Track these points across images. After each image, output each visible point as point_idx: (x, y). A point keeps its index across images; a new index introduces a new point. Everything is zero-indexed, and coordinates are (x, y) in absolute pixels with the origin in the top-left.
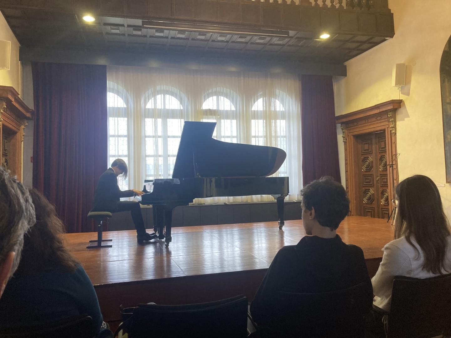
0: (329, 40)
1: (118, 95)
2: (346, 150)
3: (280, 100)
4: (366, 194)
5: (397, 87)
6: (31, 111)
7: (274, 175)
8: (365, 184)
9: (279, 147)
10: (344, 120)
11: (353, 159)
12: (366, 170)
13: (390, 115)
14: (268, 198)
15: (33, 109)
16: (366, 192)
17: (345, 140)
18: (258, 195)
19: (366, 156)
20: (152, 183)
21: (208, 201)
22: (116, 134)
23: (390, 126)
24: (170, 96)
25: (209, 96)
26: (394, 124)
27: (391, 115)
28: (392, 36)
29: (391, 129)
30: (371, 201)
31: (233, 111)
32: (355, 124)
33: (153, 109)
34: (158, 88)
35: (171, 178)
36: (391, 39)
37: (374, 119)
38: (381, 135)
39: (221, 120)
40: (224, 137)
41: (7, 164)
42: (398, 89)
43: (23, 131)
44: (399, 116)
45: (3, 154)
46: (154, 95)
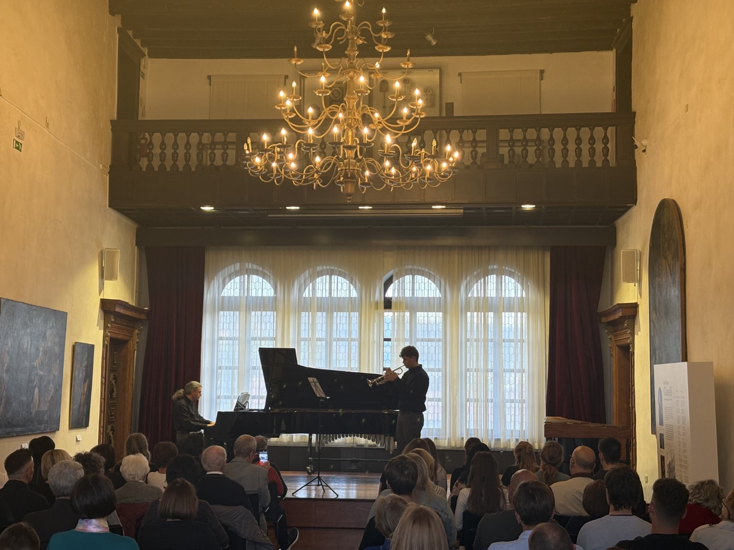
0: (535, 210)
5: (634, 283)
6: (146, 311)
13: (626, 324)
15: (150, 309)
17: (612, 353)
36: (635, 205)
39: (418, 313)
40: (422, 340)
41: (115, 382)
42: (635, 285)
43: (137, 337)
44: (636, 327)
45: (111, 370)
46: (313, 278)
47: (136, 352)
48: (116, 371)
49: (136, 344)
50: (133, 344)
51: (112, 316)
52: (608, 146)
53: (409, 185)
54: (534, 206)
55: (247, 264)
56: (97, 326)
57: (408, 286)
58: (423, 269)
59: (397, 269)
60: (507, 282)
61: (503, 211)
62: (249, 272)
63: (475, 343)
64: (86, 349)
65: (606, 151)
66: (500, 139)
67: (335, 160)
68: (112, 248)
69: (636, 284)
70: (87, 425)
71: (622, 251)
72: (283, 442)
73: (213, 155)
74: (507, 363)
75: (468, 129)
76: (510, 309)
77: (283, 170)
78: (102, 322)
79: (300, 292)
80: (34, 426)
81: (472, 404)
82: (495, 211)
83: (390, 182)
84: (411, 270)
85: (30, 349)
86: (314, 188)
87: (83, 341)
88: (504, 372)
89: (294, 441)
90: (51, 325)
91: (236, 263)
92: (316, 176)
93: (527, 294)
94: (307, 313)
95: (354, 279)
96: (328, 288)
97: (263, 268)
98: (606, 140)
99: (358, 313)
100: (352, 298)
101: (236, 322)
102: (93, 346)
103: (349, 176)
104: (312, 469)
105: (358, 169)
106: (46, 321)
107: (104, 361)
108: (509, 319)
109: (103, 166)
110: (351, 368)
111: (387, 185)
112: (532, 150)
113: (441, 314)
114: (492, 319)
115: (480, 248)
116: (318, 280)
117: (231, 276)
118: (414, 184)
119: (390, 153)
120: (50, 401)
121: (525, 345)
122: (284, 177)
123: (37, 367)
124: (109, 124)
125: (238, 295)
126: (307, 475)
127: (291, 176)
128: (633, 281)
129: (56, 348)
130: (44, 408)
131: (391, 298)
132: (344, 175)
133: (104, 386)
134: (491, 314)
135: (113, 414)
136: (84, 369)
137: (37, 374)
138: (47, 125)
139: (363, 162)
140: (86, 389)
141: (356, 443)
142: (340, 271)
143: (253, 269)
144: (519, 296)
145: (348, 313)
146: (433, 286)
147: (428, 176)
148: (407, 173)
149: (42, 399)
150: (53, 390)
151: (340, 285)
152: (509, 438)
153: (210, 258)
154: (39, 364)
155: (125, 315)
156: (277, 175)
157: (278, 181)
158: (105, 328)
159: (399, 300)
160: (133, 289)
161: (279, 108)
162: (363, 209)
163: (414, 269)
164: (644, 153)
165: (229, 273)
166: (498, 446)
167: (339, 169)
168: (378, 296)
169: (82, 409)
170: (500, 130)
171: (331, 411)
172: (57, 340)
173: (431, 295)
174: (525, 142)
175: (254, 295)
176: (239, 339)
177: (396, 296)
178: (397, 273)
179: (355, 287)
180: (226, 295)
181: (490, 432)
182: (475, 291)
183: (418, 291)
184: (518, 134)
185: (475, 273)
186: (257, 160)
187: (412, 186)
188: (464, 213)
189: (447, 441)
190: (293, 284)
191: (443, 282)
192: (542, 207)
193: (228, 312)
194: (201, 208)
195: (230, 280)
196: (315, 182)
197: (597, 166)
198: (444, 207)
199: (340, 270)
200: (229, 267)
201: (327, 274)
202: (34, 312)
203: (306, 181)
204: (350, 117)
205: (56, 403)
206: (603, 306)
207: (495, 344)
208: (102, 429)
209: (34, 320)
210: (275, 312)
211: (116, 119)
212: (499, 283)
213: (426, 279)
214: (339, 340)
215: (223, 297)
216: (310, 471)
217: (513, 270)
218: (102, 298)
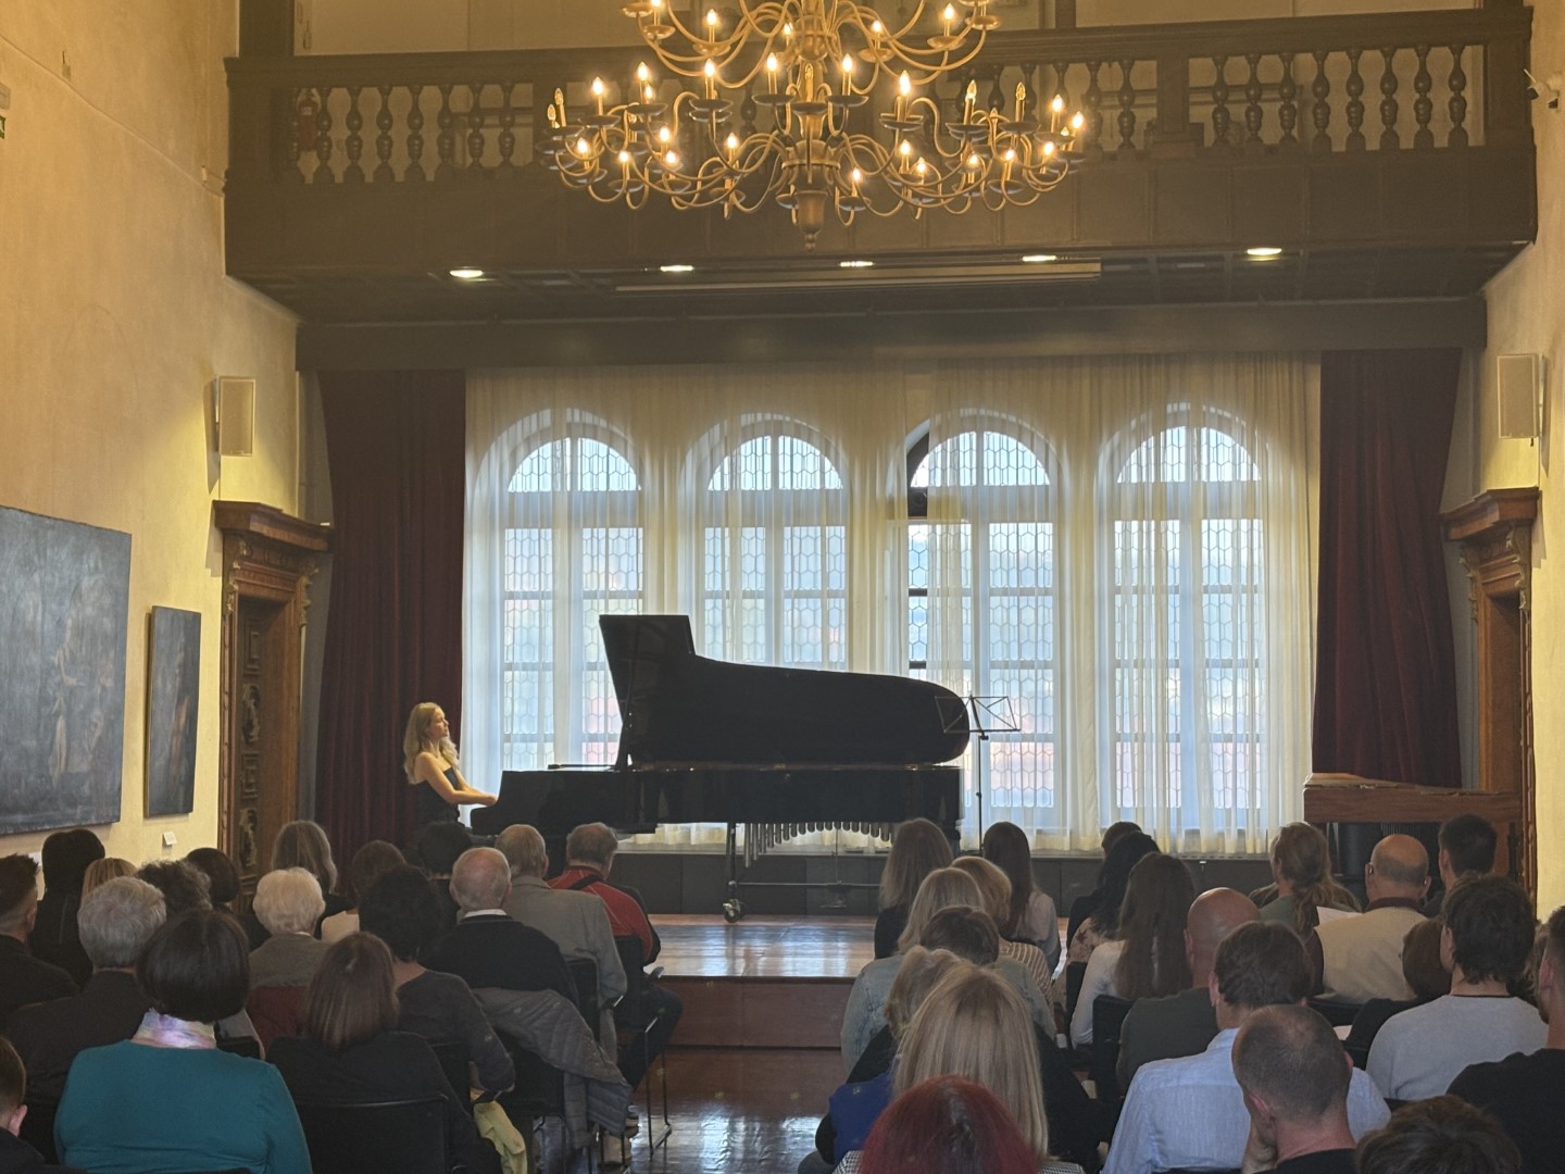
0: (1281, 261)
6: (326, 531)
13: (1510, 540)
15: (334, 526)
17: (1475, 614)
28: (1530, 238)
32: (1488, 551)
36: (1532, 243)
39: (992, 526)
40: (1005, 592)
41: (255, 704)
42: (1532, 444)
43: (304, 594)
44: (1535, 548)
45: (245, 676)
46: (731, 444)
47: (304, 629)
48: (256, 676)
49: (304, 612)
50: (295, 611)
51: (242, 543)
52: (1463, 94)
53: (959, 202)
54: (1278, 251)
55: (569, 411)
56: (207, 566)
57: (967, 460)
58: (1004, 416)
59: (938, 418)
60: (1213, 444)
61: (1202, 265)
62: (576, 432)
63: (1135, 597)
64: (182, 624)
65: (1458, 108)
66: (1193, 83)
67: (774, 141)
68: (236, 375)
69: (1536, 440)
70: (187, 807)
71: (1499, 358)
72: (667, 845)
73: (478, 141)
74: (1214, 645)
75: (1110, 61)
76: (1221, 511)
77: (646, 171)
78: (219, 557)
79: (702, 478)
80: (58, 809)
81: (1127, 746)
82: (1181, 266)
83: (915, 195)
84: (974, 418)
85: (43, 624)
86: (726, 214)
87: (171, 603)
88: (1208, 666)
89: (693, 842)
90: (92, 565)
91: (542, 409)
92: (729, 184)
93: (1264, 471)
94: (719, 530)
95: (833, 443)
96: (768, 468)
97: (609, 420)
98: (1458, 79)
99: (843, 528)
100: (828, 490)
101: (547, 554)
102: (197, 617)
103: (810, 181)
104: (738, 908)
105: (832, 163)
106: (78, 554)
107: (227, 652)
108: (1218, 536)
109: (210, 173)
110: (830, 664)
111: (906, 202)
112: (1271, 110)
113: (1048, 527)
114: (1178, 536)
115: (1146, 360)
116: (746, 448)
117: (531, 443)
118: (973, 200)
119: (909, 119)
120: (95, 749)
121: (1259, 598)
122: (651, 188)
123: (59, 665)
124: (222, 67)
125: (548, 488)
126: (725, 922)
127: (667, 186)
128: (1528, 433)
129: (105, 620)
130: (81, 765)
131: (926, 490)
132: (798, 179)
133: (227, 713)
134: (1174, 525)
135: (252, 781)
136: (177, 671)
137: (60, 684)
138: (67, 72)
139: (845, 145)
140: (183, 720)
141: (845, 846)
142: (797, 425)
143: (584, 425)
144: (1244, 478)
145: (819, 528)
146: (1029, 457)
147: (1008, 179)
148: (954, 171)
149: (75, 744)
150: (101, 724)
151: (797, 459)
152: (1220, 828)
153: (478, 399)
154: (65, 660)
155: (274, 540)
156: (630, 185)
157: (636, 198)
158: (227, 572)
159: (944, 493)
160: (293, 477)
161: (633, 15)
162: (850, 268)
163: (982, 417)
164: (1553, 111)
165: (525, 436)
166: (1192, 850)
167: (784, 165)
168: (892, 485)
169: (173, 769)
170: (1191, 61)
171: (783, 767)
172: (107, 601)
173: (1025, 480)
174: (1255, 90)
175: (587, 488)
176: (554, 596)
177: (938, 484)
178: (940, 427)
179: (836, 464)
180: (519, 490)
181: (1173, 815)
182: (1134, 469)
183: (991, 472)
184: (1238, 70)
185: (1133, 423)
186: (583, 148)
187: (969, 204)
188: (1103, 273)
189: (1067, 839)
190: (683, 460)
191: (1052, 448)
192: (1298, 254)
193: (526, 530)
194: (453, 273)
195: (529, 452)
196: (727, 199)
197: (1436, 145)
198: (1053, 258)
199: (798, 421)
200: (526, 419)
201: (766, 434)
202: (50, 533)
203: (704, 196)
204: (809, 32)
205: (109, 754)
206: (1454, 499)
207: (1183, 599)
208: (225, 818)
209: (49, 552)
210: (641, 530)
211: (237, 55)
212: (1194, 447)
213: (1013, 442)
214: (799, 595)
215: (513, 495)
216: (732, 914)
217: (1227, 415)
218: (217, 499)
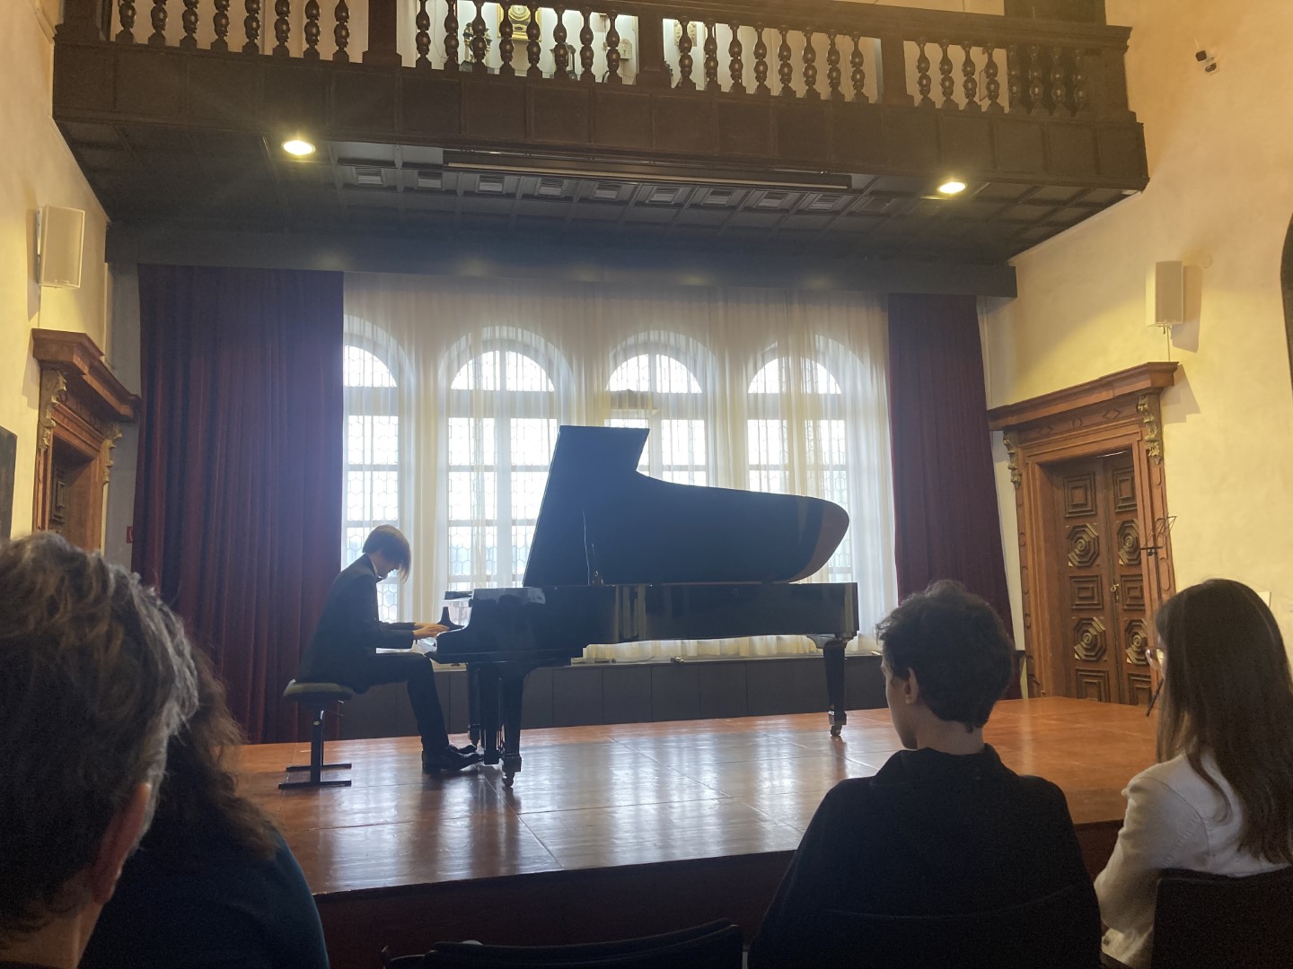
0: (961, 196)
1: (374, 353)
2: (1019, 505)
3: (827, 363)
4: (1082, 635)
5: (1162, 328)
6: (133, 398)
7: (814, 579)
8: (1077, 603)
9: (828, 498)
10: (1013, 420)
11: (1041, 530)
12: (1079, 562)
13: (1144, 405)
14: (798, 644)
15: (140, 396)
16: (1081, 627)
17: (1015, 479)
18: (768, 637)
19: (1079, 522)
20: (468, 599)
21: (626, 652)
22: (368, 462)
23: (1146, 438)
24: (520, 356)
25: (628, 353)
26: (1156, 432)
27: (1146, 406)
28: (1141, 188)
29: (1149, 446)
30: (1096, 655)
31: (696, 394)
32: (1045, 431)
33: (471, 391)
34: (486, 333)
35: (520, 585)
36: (1139, 193)
37: (1099, 418)
38: (1119, 464)
40: (670, 469)
43: (108, 454)
44: (1170, 409)
47: (106, 487)
49: (107, 470)
50: (100, 468)
51: (61, 379)
56: (23, 395)
66: (905, 58)
68: (60, 208)
73: (313, 30)
102: (12, 438)
107: (41, 486)
113: (701, 423)
116: (484, 357)
158: (44, 404)
164: (1209, 73)
170: (905, 43)
173: (683, 390)
183: (660, 382)
201: (499, 348)
210: (398, 417)
218: (36, 327)
